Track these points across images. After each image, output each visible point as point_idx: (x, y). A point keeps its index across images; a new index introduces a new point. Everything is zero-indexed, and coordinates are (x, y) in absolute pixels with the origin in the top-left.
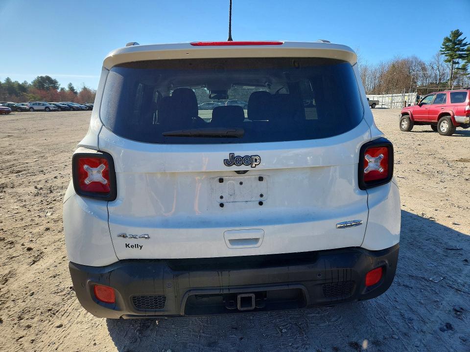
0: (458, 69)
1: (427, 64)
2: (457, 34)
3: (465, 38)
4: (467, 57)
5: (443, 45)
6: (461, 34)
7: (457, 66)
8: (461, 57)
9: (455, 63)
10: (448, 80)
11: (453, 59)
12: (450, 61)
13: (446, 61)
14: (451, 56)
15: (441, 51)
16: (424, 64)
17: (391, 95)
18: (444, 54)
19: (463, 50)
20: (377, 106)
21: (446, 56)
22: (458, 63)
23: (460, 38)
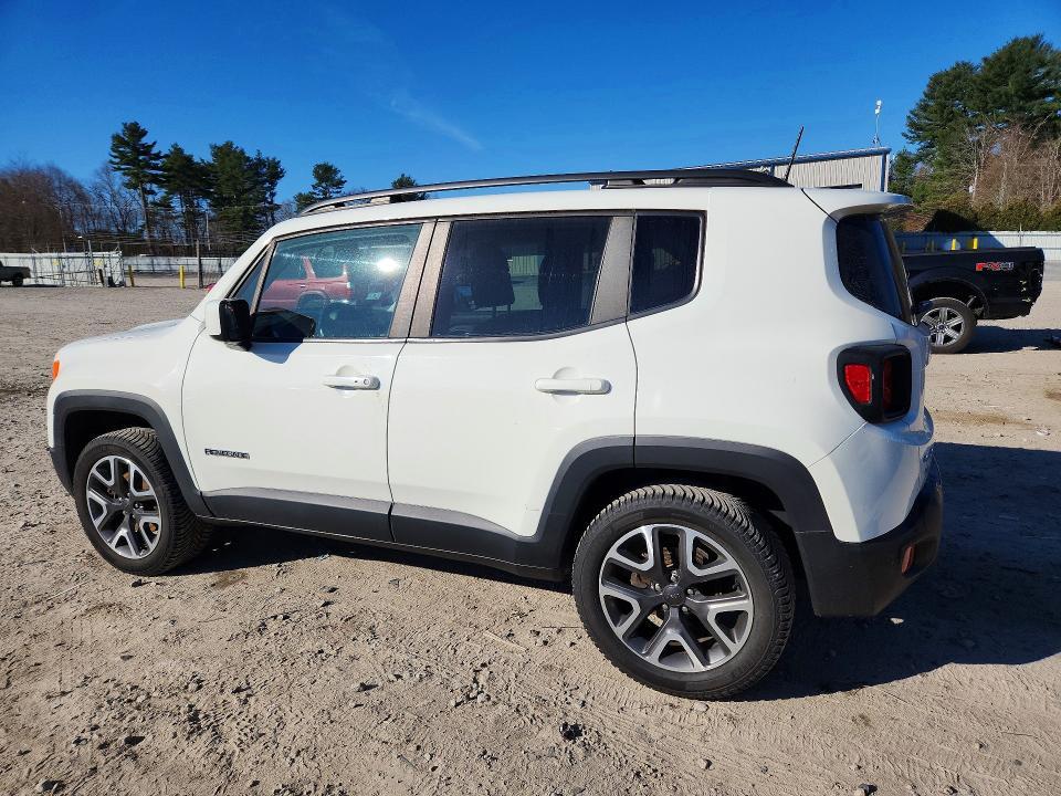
0: (154, 204)
1: (87, 187)
2: (135, 131)
3: (154, 143)
4: (168, 181)
5: (114, 151)
6: (144, 133)
7: (150, 198)
8: (155, 179)
9: (146, 192)
10: (143, 226)
11: (142, 182)
12: (135, 188)
13: (128, 185)
14: (135, 175)
15: (111, 162)
16: (81, 187)
17: (55, 255)
18: (120, 169)
19: (155, 167)
20: (26, 281)
21: (124, 174)
22: (152, 192)
23: (144, 140)
